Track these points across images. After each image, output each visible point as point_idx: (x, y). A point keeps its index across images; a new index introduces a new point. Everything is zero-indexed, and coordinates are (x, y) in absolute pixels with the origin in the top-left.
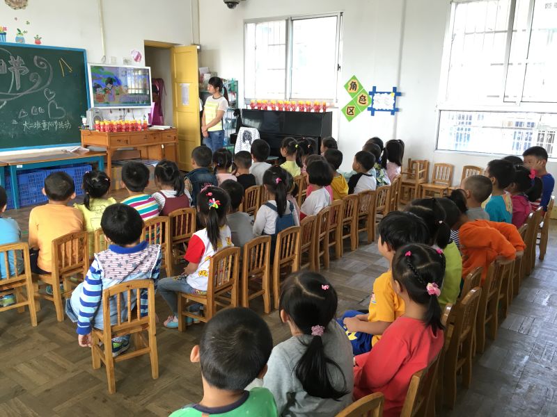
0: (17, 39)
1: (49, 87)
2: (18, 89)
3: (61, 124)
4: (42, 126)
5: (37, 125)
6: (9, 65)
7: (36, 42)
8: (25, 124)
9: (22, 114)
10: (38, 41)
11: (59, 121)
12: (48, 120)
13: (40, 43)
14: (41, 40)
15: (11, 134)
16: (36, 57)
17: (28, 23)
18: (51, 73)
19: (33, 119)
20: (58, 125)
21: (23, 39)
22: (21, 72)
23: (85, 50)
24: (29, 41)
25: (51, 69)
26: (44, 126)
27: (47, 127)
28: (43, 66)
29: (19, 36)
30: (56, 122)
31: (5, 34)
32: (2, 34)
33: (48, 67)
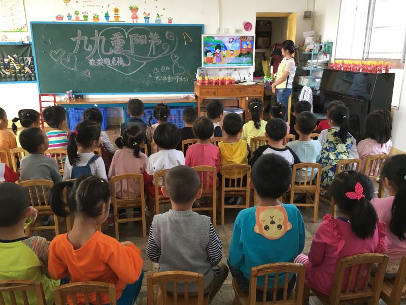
0: (156, 21)
1: (174, 53)
2: (153, 54)
3: (181, 79)
4: (168, 79)
5: (165, 78)
6: (149, 39)
7: (169, 22)
8: (157, 78)
9: (155, 71)
11: (180, 76)
12: (172, 75)
13: (171, 22)
14: (173, 20)
15: (147, 84)
16: (167, 32)
17: (164, 9)
18: (177, 43)
19: (162, 74)
20: (179, 79)
21: (160, 21)
22: (156, 42)
23: (203, 25)
24: (164, 21)
25: (177, 40)
26: (169, 79)
27: (171, 80)
28: (172, 38)
29: (158, 18)
30: (177, 77)
31: (149, 18)
32: (147, 18)
33: (175, 39)
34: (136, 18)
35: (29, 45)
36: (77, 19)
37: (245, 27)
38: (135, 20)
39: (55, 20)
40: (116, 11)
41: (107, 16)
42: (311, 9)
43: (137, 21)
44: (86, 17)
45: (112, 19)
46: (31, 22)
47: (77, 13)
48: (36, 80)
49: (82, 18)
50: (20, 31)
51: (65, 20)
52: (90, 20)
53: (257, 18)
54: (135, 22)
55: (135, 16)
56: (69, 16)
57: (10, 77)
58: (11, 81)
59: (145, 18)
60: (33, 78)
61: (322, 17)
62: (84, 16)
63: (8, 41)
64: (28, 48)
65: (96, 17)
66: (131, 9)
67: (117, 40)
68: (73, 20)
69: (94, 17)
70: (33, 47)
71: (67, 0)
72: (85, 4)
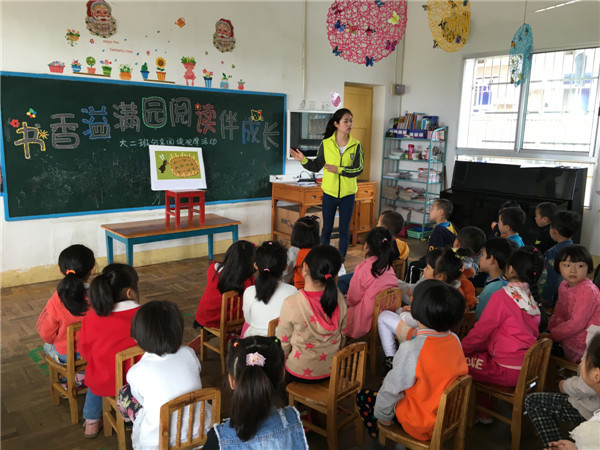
0: (222, 84)
7: (240, 88)
10: (241, 86)
13: (242, 88)
14: (244, 86)
17: (233, 67)
21: (227, 85)
23: (285, 95)
24: (233, 86)
29: (225, 81)
31: (211, 79)
32: (208, 79)
34: (192, 77)
36: (92, 71)
38: (190, 81)
39: (47, 71)
40: (161, 63)
41: (145, 71)
43: (193, 83)
45: (153, 76)
47: (90, 61)
49: (99, 70)
51: (68, 72)
52: (115, 76)
54: (190, 85)
55: (190, 74)
56: (76, 65)
59: (205, 78)
62: (105, 68)
65: (125, 72)
66: (184, 61)
68: (84, 73)
69: (122, 71)
71: (73, 36)
72: (106, 46)
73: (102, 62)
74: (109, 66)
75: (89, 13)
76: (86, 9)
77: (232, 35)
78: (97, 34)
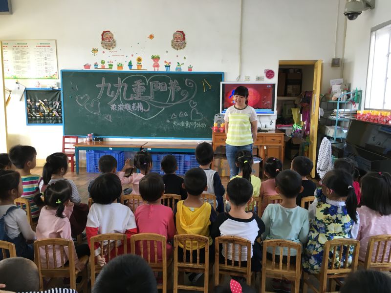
0: (177, 69)
1: (193, 99)
2: (172, 100)
3: (199, 125)
4: (185, 124)
5: (182, 124)
6: (168, 86)
7: (189, 70)
8: (175, 123)
9: (173, 117)
11: (197, 122)
12: (190, 121)
14: (192, 69)
15: (165, 129)
16: (187, 80)
17: (185, 58)
18: (196, 90)
19: (180, 120)
20: (197, 125)
22: (175, 89)
23: (223, 73)
24: (184, 69)
25: (196, 87)
26: (187, 125)
27: (188, 126)
28: (191, 85)
29: (179, 67)
30: (195, 123)
32: (168, 66)
33: (194, 85)
34: (158, 66)
35: (58, 91)
36: (103, 67)
37: (266, 75)
38: (156, 69)
39: (83, 68)
40: (139, 60)
41: (130, 65)
42: (340, 56)
43: (158, 70)
44: (111, 65)
45: (135, 67)
46: (61, 70)
47: (103, 62)
48: (62, 123)
49: (107, 66)
50: (51, 78)
51: (92, 68)
52: (115, 69)
53: (280, 65)
54: (156, 70)
55: (156, 65)
56: (96, 65)
57: (40, 119)
58: (40, 123)
59: (166, 66)
60: (59, 121)
61: (351, 64)
62: (110, 65)
63: (40, 87)
64: (57, 94)
65: (120, 66)
66: (153, 58)
67: (139, 86)
68: (100, 68)
69: (118, 66)
70: (62, 92)
71: (95, 51)
72: (111, 54)
73: (108, 62)
74: (112, 64)
75: (103, 39)
76: (101, 37)
77: (184, 39)
78: (106, 49)
